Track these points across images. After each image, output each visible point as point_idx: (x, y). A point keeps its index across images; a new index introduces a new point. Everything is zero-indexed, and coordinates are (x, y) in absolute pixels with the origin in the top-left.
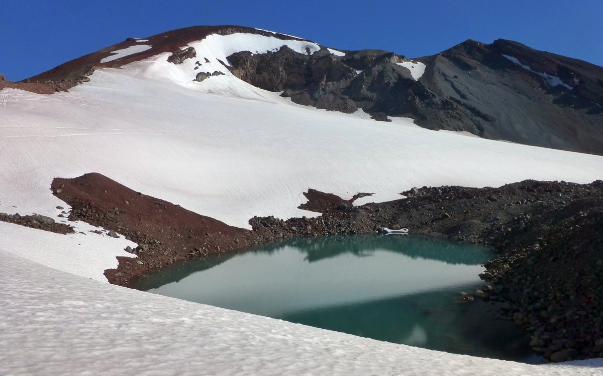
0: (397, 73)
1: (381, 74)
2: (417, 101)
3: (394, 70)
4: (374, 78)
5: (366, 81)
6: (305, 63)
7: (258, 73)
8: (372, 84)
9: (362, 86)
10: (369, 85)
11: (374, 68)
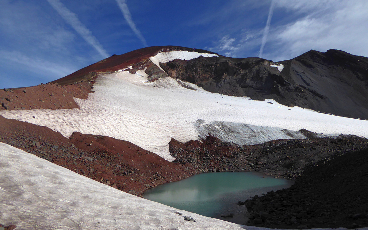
0: (267, 71)
1: (258, 72)
2: (280, 87)
4: (254, 74)
5: (249, 76)
6: (213, 66)
7: (186, 72)
8: (253, 78)
9: (246, 79)
10: (251, 78)
11: (254, 68)
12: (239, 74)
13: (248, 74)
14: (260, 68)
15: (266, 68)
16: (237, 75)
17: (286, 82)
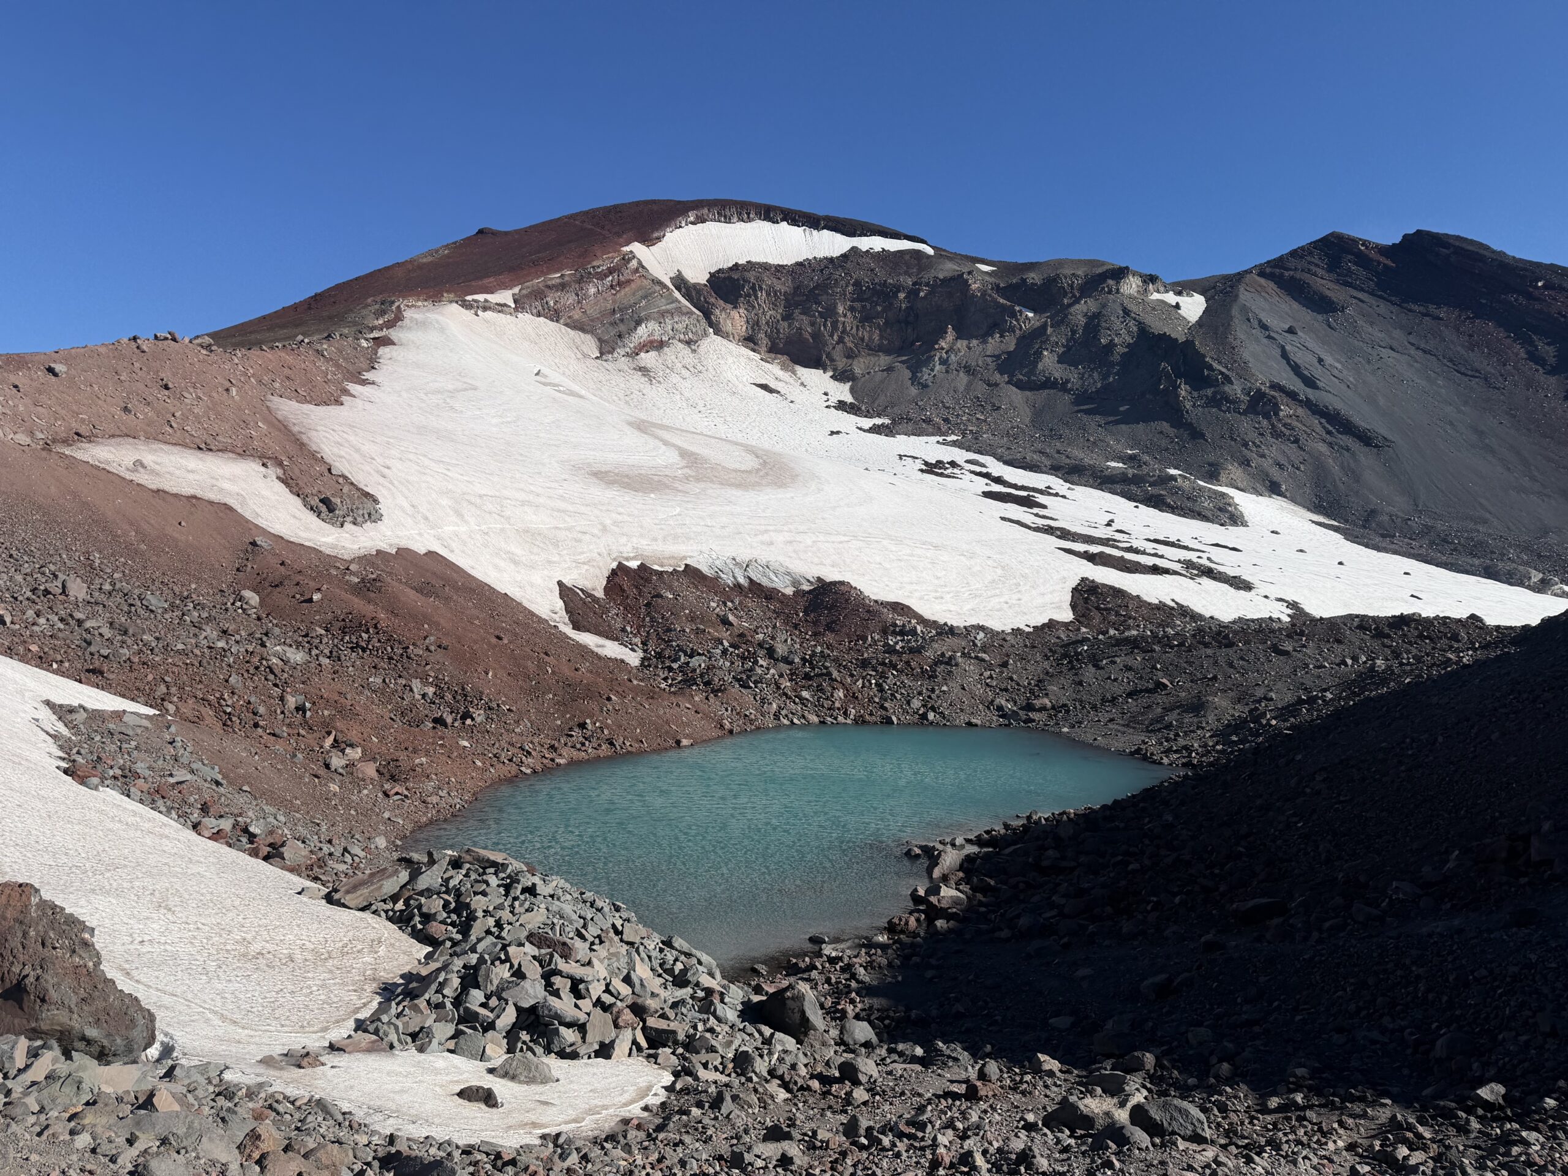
0: (1134, 319)
1: (1094, 322)
2: (1184, 391)
3: (1126, 312)
4: (1074, 332)
5: (1054, 339)
6: (902, 295)
7: (787, 317)
8: (1068, 348)
9: (1041, 353)
10: (1060, 350)
11: (1077, 306)
12: (1012, 330)
13: (1049, 330)
14: (1104, 306)
15: (1132, 307)
16: (1002, 336)
17: (1213, 370)
